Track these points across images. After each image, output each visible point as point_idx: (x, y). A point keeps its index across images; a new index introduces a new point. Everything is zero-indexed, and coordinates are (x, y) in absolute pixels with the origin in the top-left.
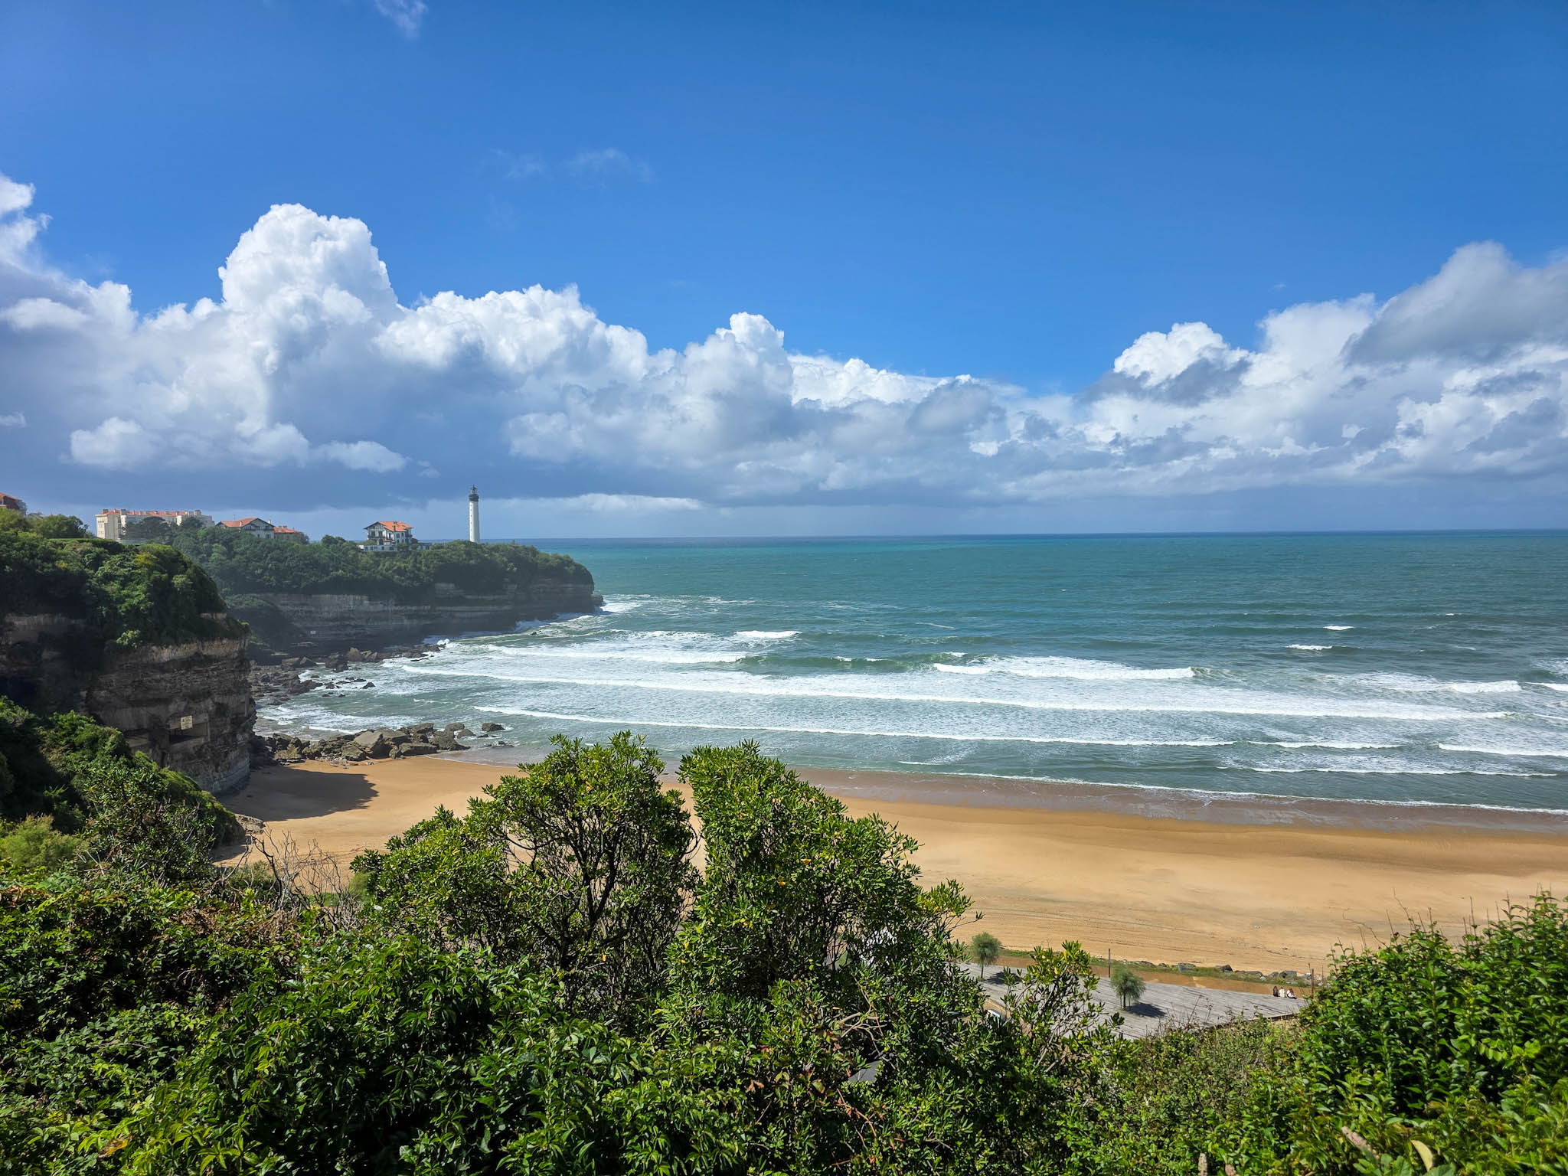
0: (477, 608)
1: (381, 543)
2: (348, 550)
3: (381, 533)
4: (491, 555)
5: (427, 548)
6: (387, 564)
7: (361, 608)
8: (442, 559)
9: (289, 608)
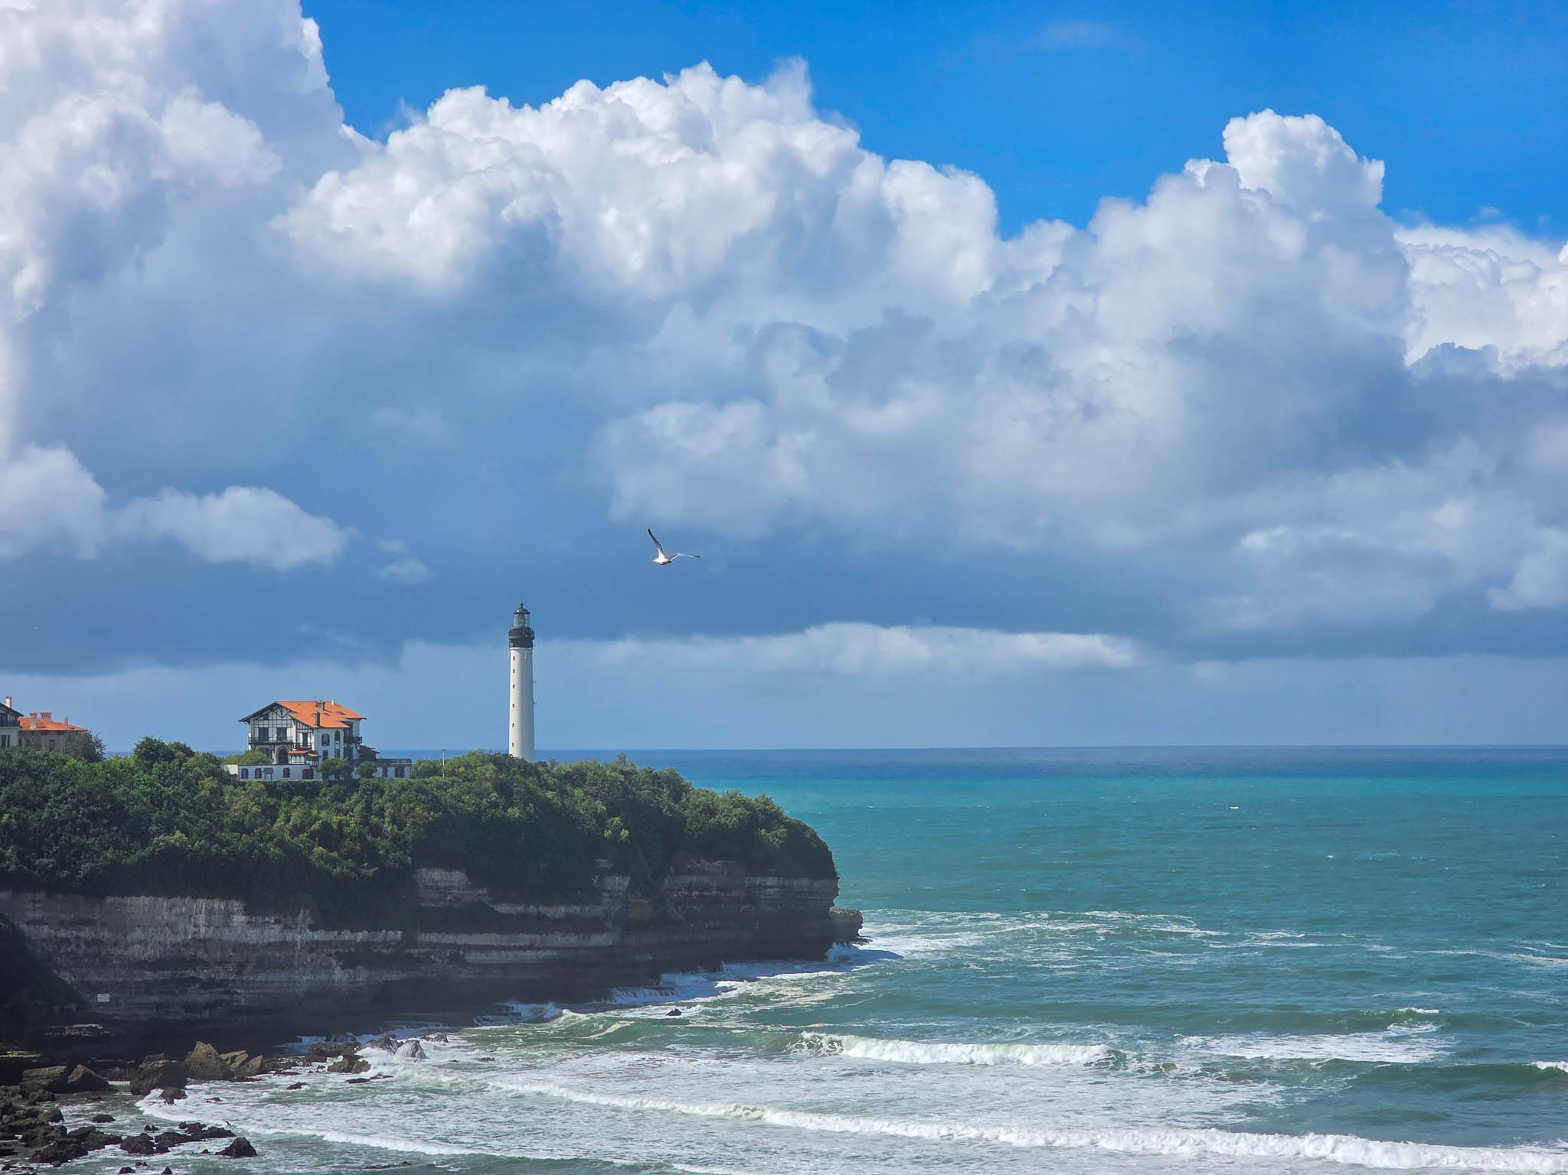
0: (524, 939)
1: (283, 759)
2: (198, 778)
3: (282, 731)
4: (563, 793)
5: (400, 772)
6: (296, 815)
7: (227, 935)
8: (435, 804)
9: (45, 931)
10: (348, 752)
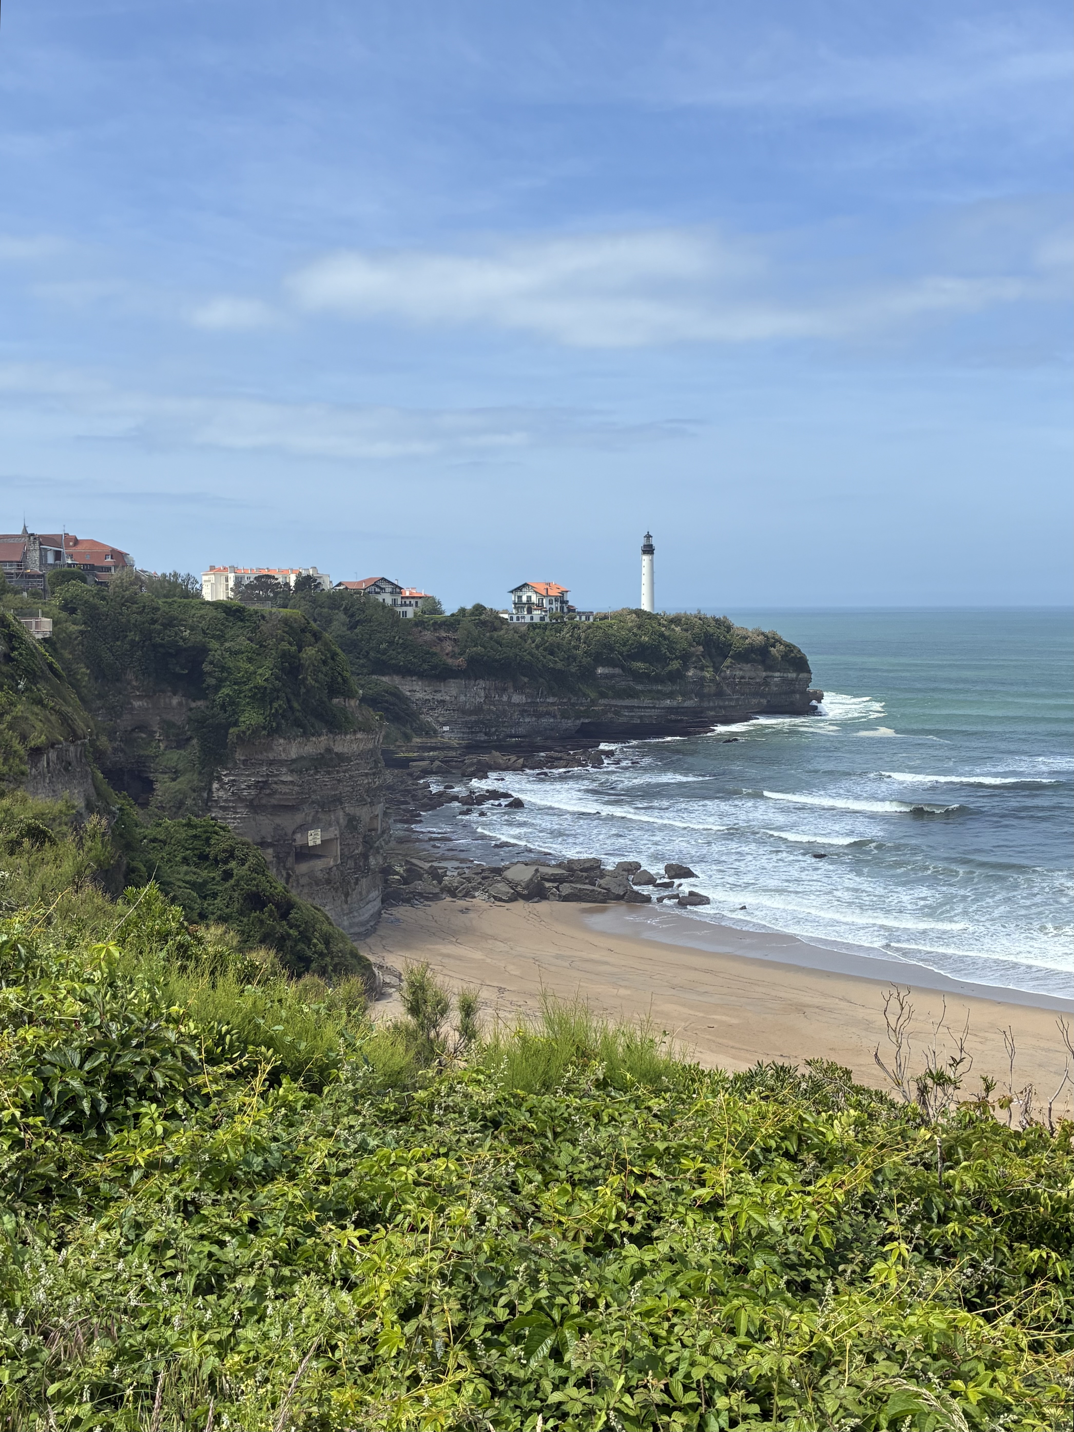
0: (650, 702)
1: (530, 611)
3: (530, 597)
4: (670, 628)
5: (587, 618)
6: (537, 639)
8: (605, 634)
9: (417, 695)
10: (562, 608)
